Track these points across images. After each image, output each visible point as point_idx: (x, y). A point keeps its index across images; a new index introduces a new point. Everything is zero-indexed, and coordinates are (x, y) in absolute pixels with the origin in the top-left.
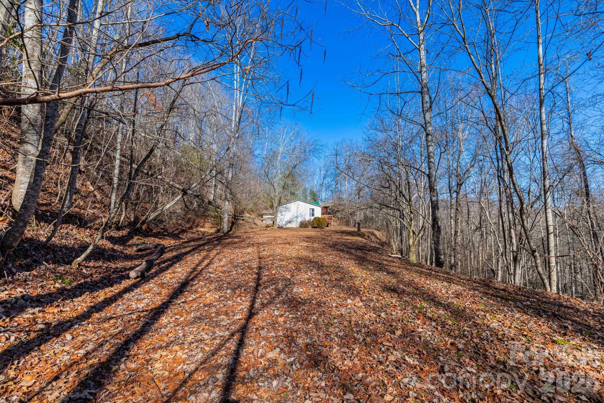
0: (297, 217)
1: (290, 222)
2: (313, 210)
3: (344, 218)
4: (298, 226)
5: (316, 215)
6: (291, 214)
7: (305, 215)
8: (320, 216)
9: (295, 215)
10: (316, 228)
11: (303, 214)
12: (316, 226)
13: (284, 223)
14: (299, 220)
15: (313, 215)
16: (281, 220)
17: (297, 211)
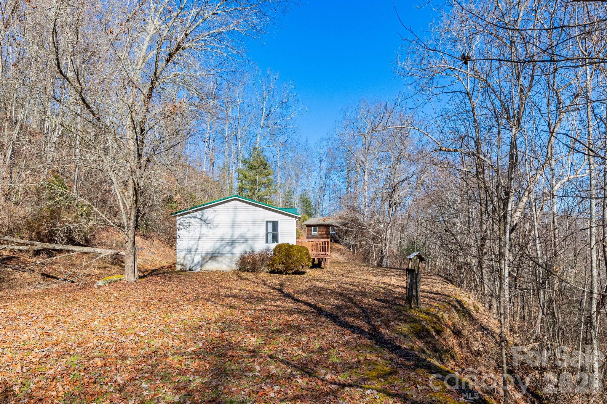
0: (232, 244)
1: (213, 257)
2: (275, 224)
3: (361, 246)
4: (235, 267)
5: (282, 240)
6: (218, 236)
7: (256, 236)
8: (293, 241)
9: (228, 238)
10: (280, 273)
11: (249, 235)
12: (280, 267)
13: (197, 259)
14: (239, 251)
15: (275, 238)
16: (190, 251)
17: (233, 227)
